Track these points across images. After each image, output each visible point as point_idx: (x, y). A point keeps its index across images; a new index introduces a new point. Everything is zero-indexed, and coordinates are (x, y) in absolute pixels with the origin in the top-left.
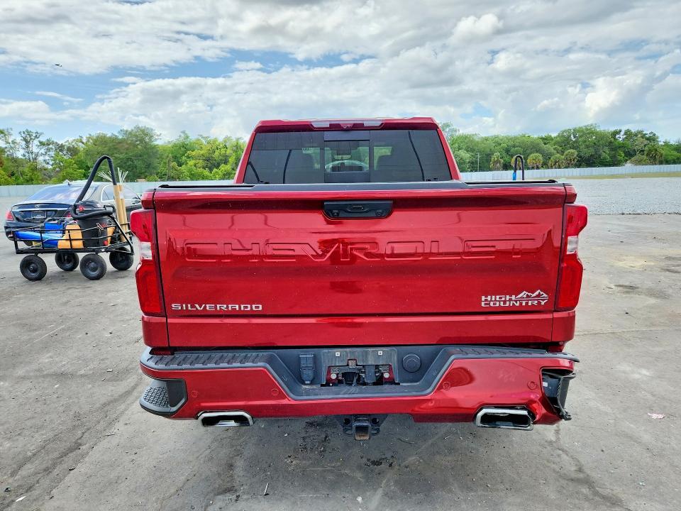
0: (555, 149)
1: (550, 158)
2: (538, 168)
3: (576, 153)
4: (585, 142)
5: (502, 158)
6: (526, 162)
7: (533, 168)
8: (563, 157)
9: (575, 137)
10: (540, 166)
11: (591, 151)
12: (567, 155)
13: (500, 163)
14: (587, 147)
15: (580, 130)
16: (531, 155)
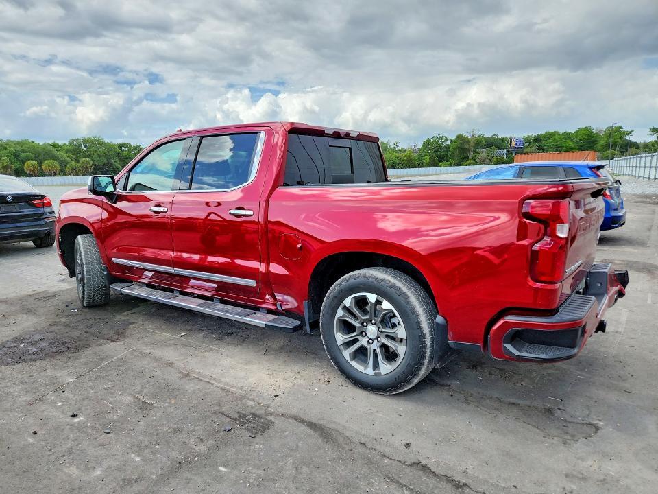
0: (68, 156)
1: (66, 166)
2: (55, 175)
3: (91, 162)
4: (96, 151)
5: (12, 163)
6: (41, 168)
7: (50, 175)
8: (79, 165)
9: (85, 146)
10: (57, 173)
11: (104, 160)
12: (83, 163)
13: (11, 169)
14: (100, 156)
15: (89, 140)
16: (46, 162)
